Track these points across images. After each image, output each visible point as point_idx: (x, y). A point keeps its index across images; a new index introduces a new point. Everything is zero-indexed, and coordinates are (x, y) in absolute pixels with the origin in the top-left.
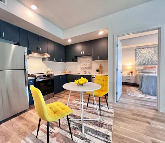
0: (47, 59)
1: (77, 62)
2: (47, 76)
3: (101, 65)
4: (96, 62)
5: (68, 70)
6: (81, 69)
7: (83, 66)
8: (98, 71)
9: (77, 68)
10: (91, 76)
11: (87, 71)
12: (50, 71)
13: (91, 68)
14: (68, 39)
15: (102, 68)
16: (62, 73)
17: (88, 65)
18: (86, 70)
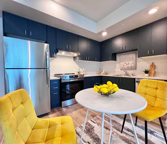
0: (78, 58)
1: (116, 60)
2: (74, 76)
3: (153, 63)
4: (144, 60)
5: (104, 71)
6: (121, 69)
7: (124, 65)
8: (146, 72)
9: (116, 69)
10: (135, 79)
11: (130, 72)
12: (82, 71)
13: (136, 69)
14: (103, 31)
15: (155, 68)
16: (97, 74)
17: (131, 63)
18: (128, 71)
